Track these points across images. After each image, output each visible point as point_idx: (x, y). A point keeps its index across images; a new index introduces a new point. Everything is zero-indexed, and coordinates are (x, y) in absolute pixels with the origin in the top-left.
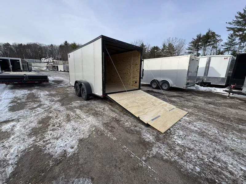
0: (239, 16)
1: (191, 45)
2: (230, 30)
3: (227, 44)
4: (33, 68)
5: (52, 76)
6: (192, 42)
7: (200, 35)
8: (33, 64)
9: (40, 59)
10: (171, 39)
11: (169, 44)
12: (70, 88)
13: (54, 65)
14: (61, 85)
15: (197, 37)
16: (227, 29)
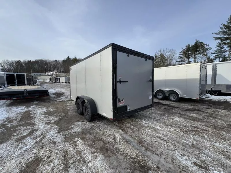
0: (224, 27)
1: (181, 55)
2: (217, 40)
3: (216, 52)
4: (38, 81)
5: (54, 88)
6: (182, 52)
7: (189, 45)
8: (39, 77)
9: (46, 73)
10: (162, 50)
11: (160, 54)
12: (71, 102)
13: (57, 77)
14: (61, 99)
15: (186, 47)
16: (215, 39)
